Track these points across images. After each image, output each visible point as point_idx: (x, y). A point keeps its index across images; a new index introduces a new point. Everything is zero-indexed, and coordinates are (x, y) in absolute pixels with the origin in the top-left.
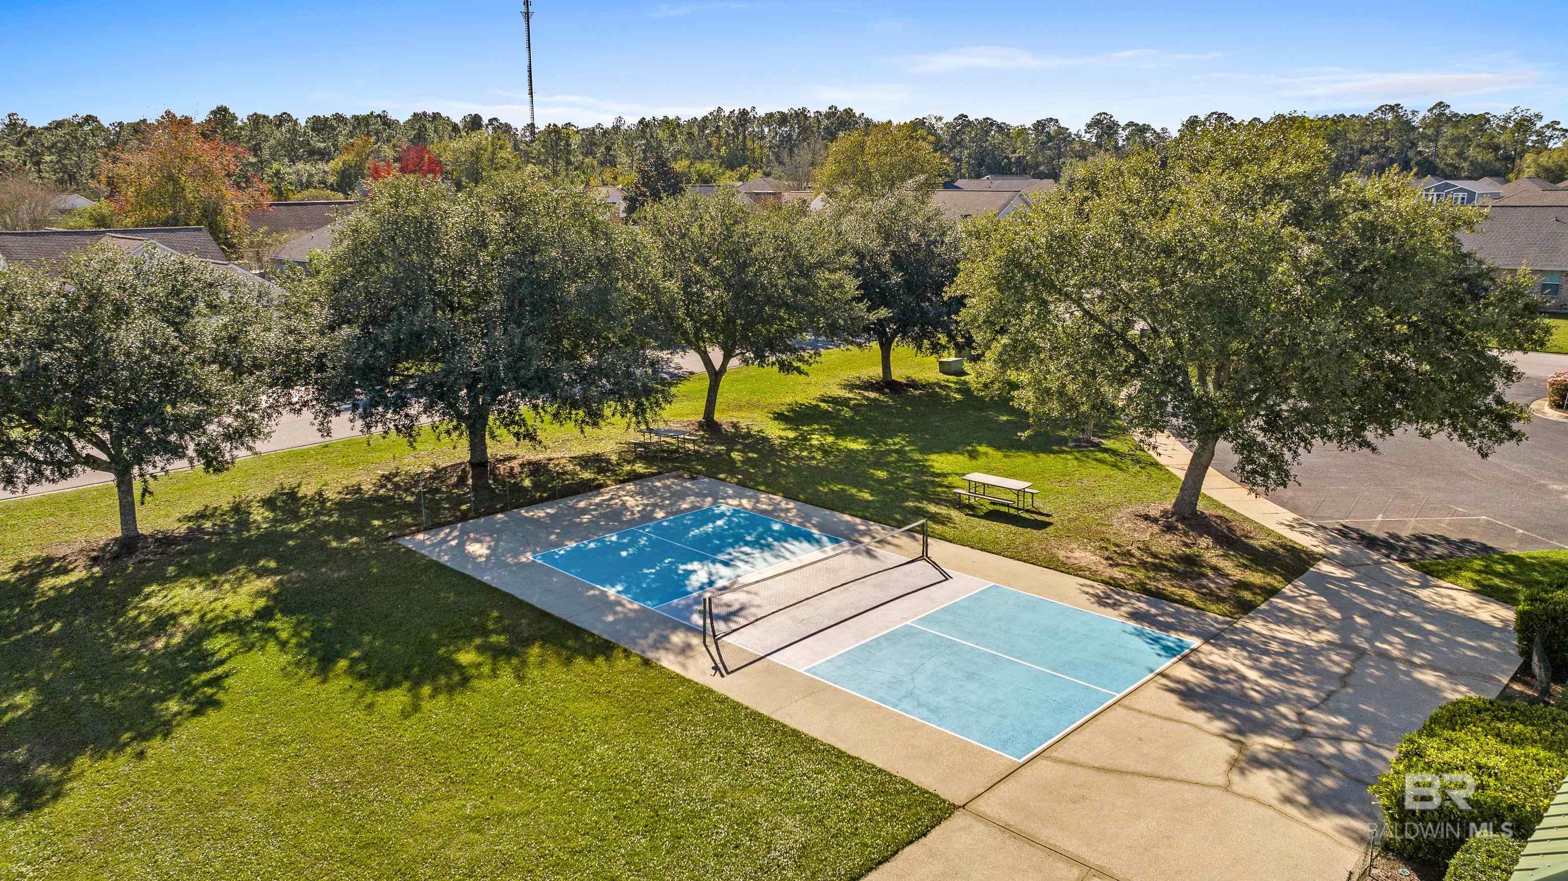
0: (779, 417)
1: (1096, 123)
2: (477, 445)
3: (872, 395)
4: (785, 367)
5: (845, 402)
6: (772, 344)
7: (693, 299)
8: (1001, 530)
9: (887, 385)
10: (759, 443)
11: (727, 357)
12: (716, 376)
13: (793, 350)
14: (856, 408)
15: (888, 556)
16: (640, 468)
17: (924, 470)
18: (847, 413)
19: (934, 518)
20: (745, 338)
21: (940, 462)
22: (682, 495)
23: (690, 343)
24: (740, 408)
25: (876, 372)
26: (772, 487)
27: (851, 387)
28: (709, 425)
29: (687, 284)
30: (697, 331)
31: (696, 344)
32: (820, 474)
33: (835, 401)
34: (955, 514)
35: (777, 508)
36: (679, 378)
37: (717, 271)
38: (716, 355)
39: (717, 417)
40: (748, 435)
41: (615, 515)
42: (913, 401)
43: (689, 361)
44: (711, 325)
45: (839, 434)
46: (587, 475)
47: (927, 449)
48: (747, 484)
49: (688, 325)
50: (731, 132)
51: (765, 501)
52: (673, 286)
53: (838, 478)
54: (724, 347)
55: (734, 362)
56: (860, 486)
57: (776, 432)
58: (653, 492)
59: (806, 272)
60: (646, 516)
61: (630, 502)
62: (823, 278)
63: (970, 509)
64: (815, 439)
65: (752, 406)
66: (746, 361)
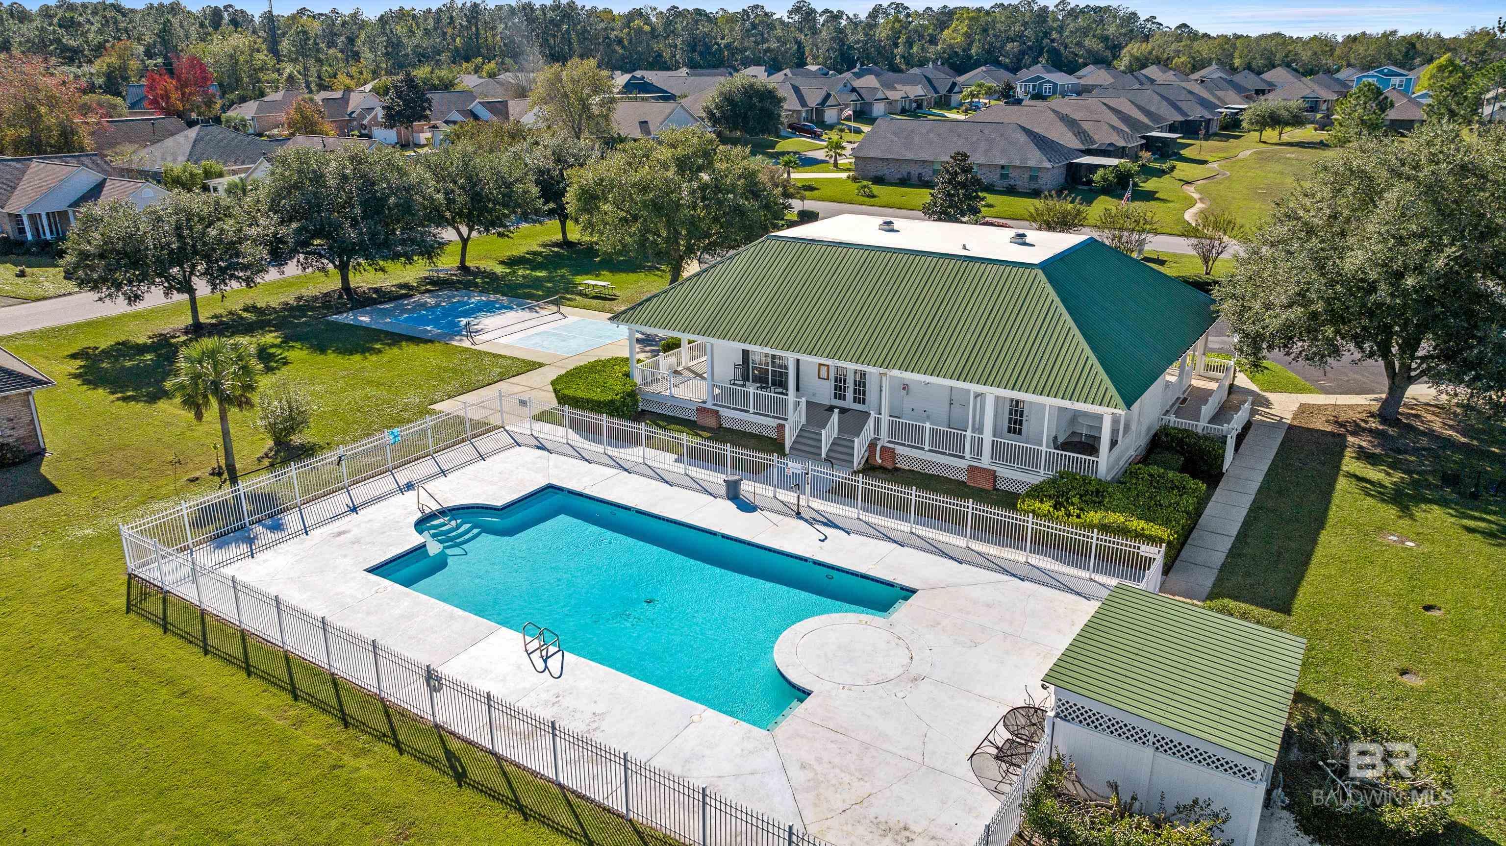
0: (502, 263)
1: (796, 10)
2: (345, 279)
3: (556, 249)
4: (501, 235)
5: (540, 254)
6: (493, 224)
7: (450, 202)
8: (595, 302)
9: (566, 243)
10: (492, 277)
11: (471, 229)
12: (465, 241)
13: (505, 226)
14: (546, 257)
15: (544, 312)
16: (429, 287)
17: (570, 282)
18: (540, 259)
19: (568, 299)
20: (479, 220)
21: (578, 279)
22: (454, 297)
23: (449, 224)
24: (480, 259)
25: (559, 237)
26: (496, 291)
27: (545, 245)
28: (463, 268)
29: (446, 194)
30: (453, 218)
31: (452, 223)
32: (521, 286)
33: (534, 253)
34: (578, 298)
35: (498, 299)
36: (442, 245)
37: (462, 187)
38: (464, 230)
39: (467, 264)
40: (485, 272)
41: (424, 306)
42: (578, 252)
43: (448, 234)
44: (460, 214)
45: (534, 269)
46: (404, 292)
47: (574, 275)
48: (484, 291)
49: (448, 214)
50: (465, 23)
51: (492, 297)
52: (440, 196)
53: (529, 287)
54: (468, 225)
55: (474, 234)
56: (537, 289)
57: (499, 270)
58: (438, 296)
59: (509, 186)
60: (437, 305)
61: (429, 300)
62: (519, 188)
63: (586, 296)
64: (520, 272)
65: (486, 258)
66: (480, 232)
